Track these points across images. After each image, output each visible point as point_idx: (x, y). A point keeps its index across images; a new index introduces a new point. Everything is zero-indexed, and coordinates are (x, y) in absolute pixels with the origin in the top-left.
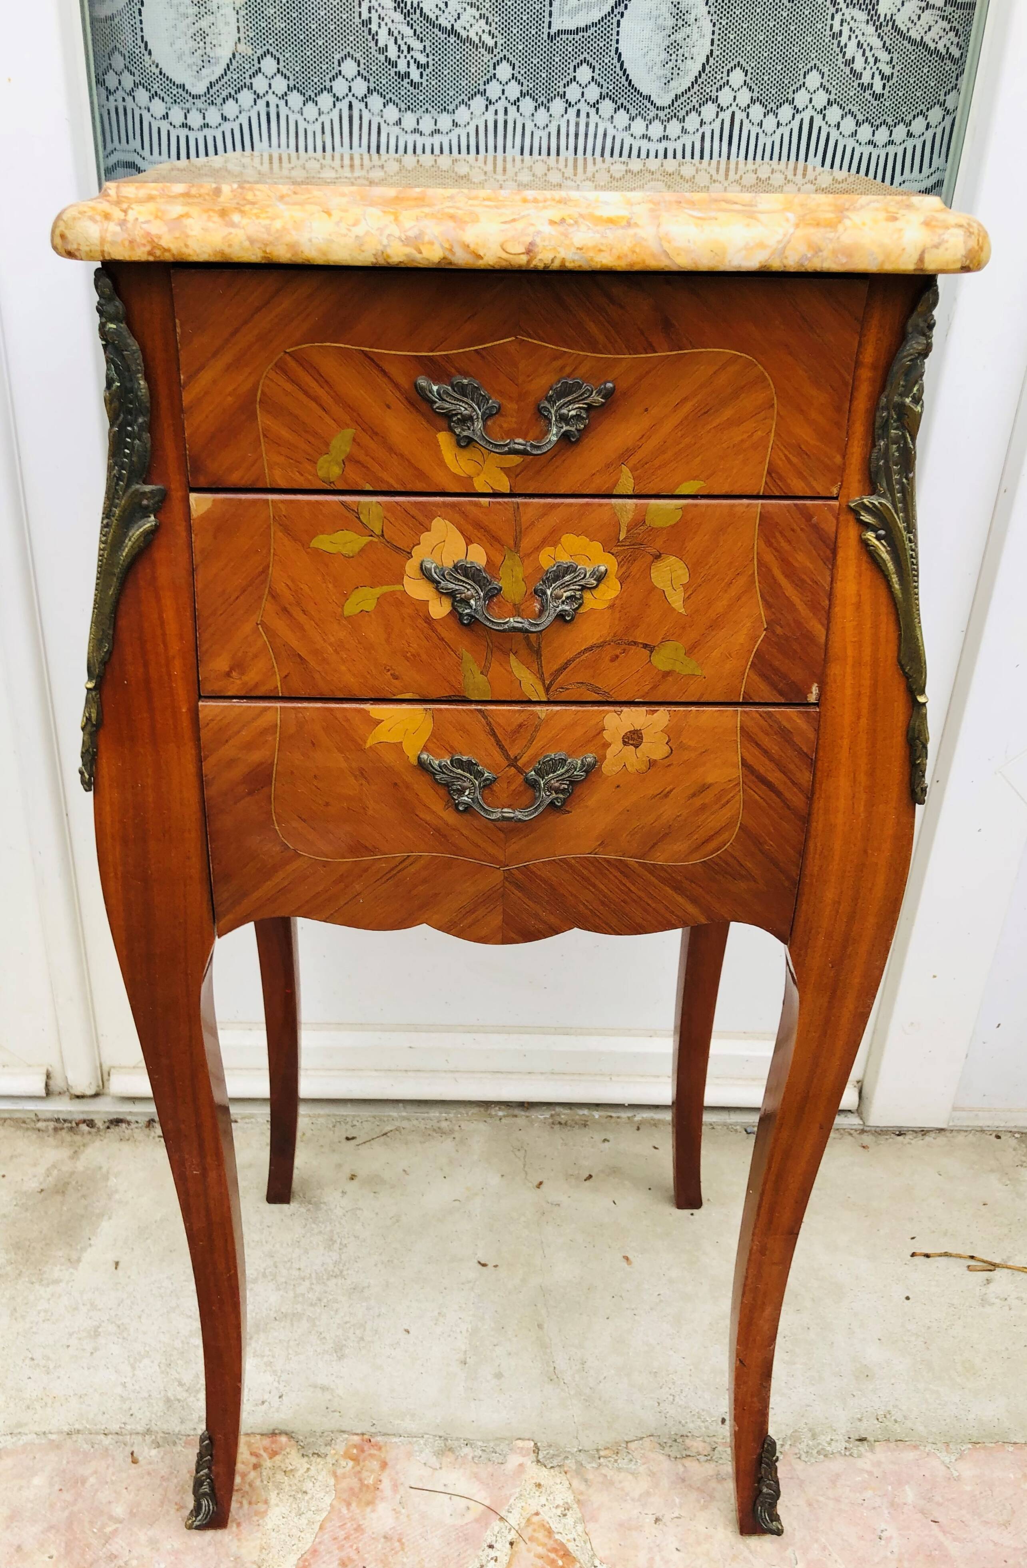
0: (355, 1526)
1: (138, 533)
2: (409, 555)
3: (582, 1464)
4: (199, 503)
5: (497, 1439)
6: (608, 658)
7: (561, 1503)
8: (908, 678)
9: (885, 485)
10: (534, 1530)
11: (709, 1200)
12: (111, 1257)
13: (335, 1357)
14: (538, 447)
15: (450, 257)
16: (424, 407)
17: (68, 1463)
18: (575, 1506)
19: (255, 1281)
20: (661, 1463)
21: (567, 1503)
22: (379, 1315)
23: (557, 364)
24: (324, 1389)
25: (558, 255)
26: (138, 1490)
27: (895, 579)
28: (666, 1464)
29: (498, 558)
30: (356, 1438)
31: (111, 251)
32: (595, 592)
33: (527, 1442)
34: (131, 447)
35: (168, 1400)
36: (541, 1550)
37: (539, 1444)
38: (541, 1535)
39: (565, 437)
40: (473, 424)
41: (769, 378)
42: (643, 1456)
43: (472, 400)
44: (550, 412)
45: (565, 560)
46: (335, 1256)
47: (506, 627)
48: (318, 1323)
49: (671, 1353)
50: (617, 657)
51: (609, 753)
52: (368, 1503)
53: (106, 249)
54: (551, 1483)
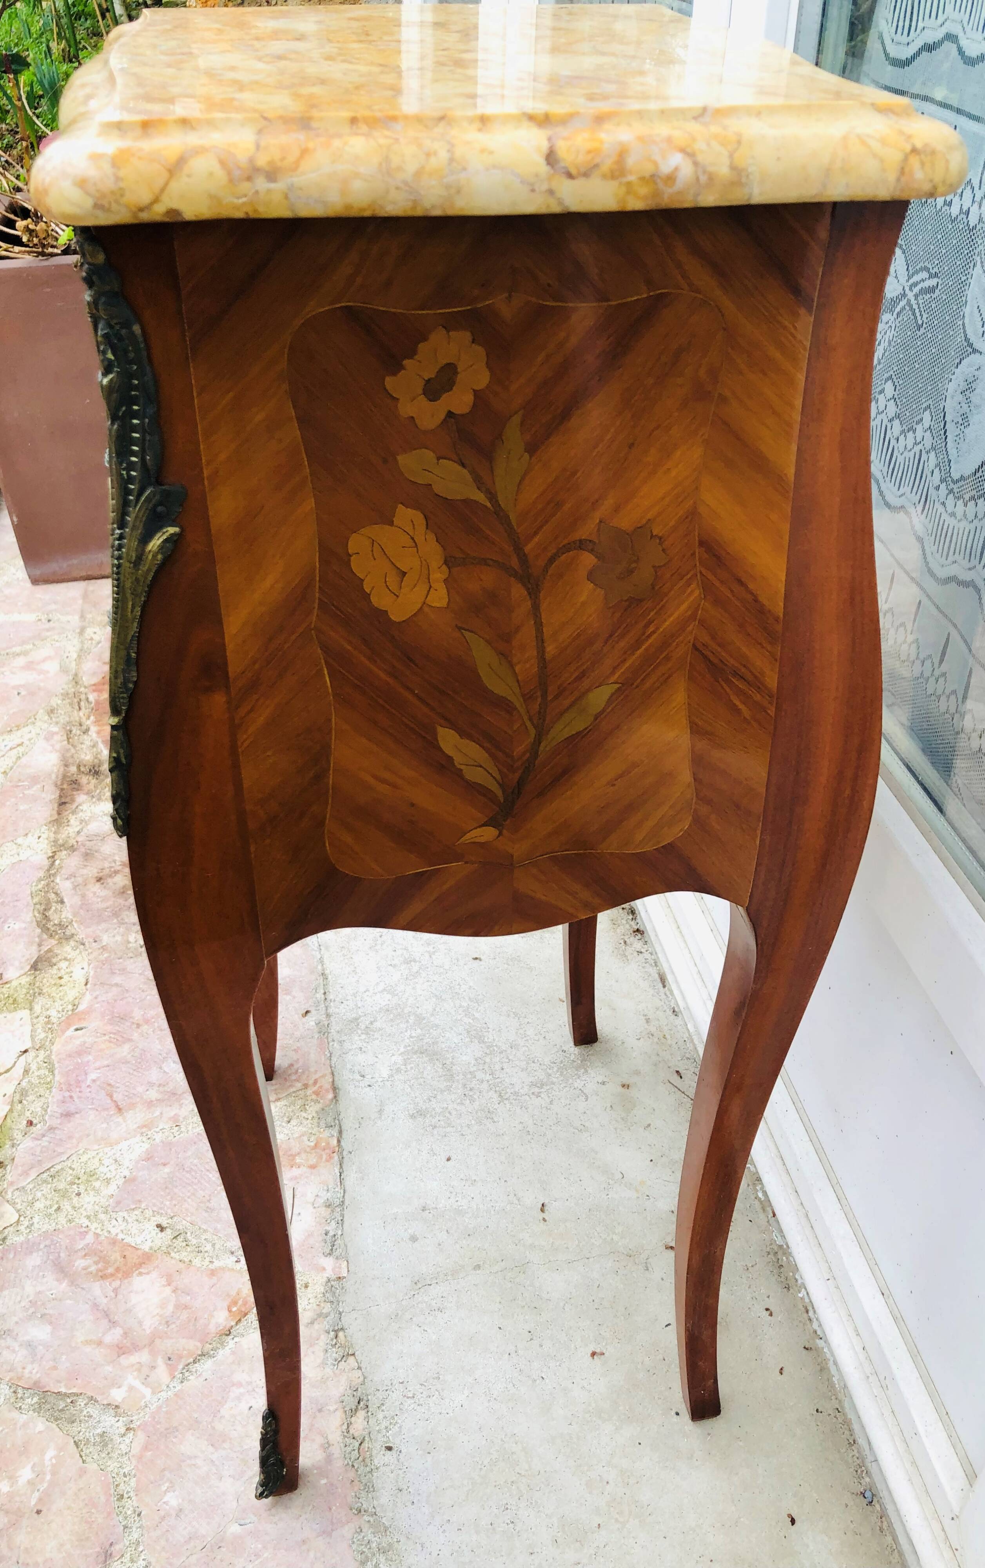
5: (345, 1245)
13: (411, 1113)
20: (336, 1389)
22: (462, 1135)
28: (335, 1393)
33: (346, 1270)
37: (344, 1279)
46: (523, 1092)
48: (445, 1093)
54: (310, 1296)
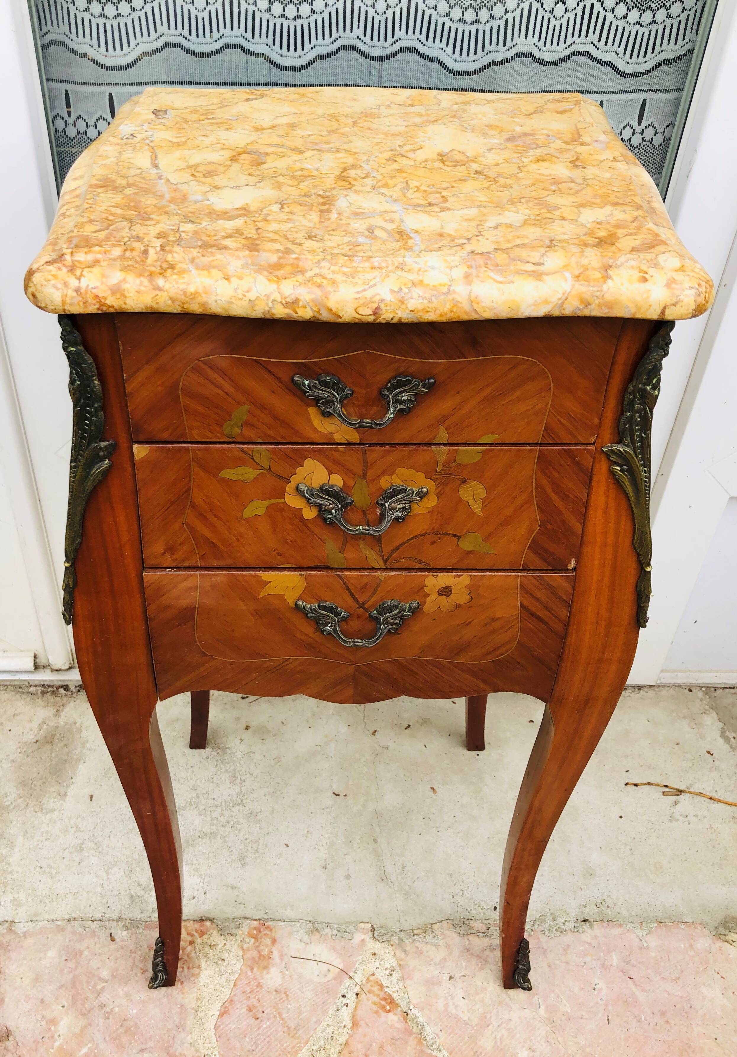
0: (256, 984)
1: (98, 471)
2: (289, 481)
3: (402, 940)
4: (140, 451)
5: (347, 922)
6: (428, 542)
7: (389, 966)
8: (638, 556)
9: (628, 438)
10: (372, 986)
11: (489, 743)
12: (87, 792)
13: (240, 865)
14: (380, 425)
15: (318, 316)
16: (298, 392)
17: (70, 941)
18: (398, 968)
19: (184, 808)
20: (454, 938)
21: (392, 966)
22: (268, 834)
23: (394, 366)
24: (233, 887)
25: (396, 315)
26: (116, 960)
28: (457, 939)
29: (351, 482)
30: (255, 923)
31: (70, 309)
32: (419, 504)
33: (367, 924)
34: (90, 420)
35: (132, 897)
36: (376, 999)
37: (374, 926)
38: (376, 989)
39: (400, 413)
40: (334, 405)
41: (548, 372)
42: (442, 934)
43: (333, 390)
44: (389, 397)
45: (398, 484)
46: (238, 789)
47: (357, 532)
48: (227, 840)
49: (462, 859)
50: (435, 542)
51: (428, 600)
52: (265, 968)
53: (66, 307)
54: (382, 952)
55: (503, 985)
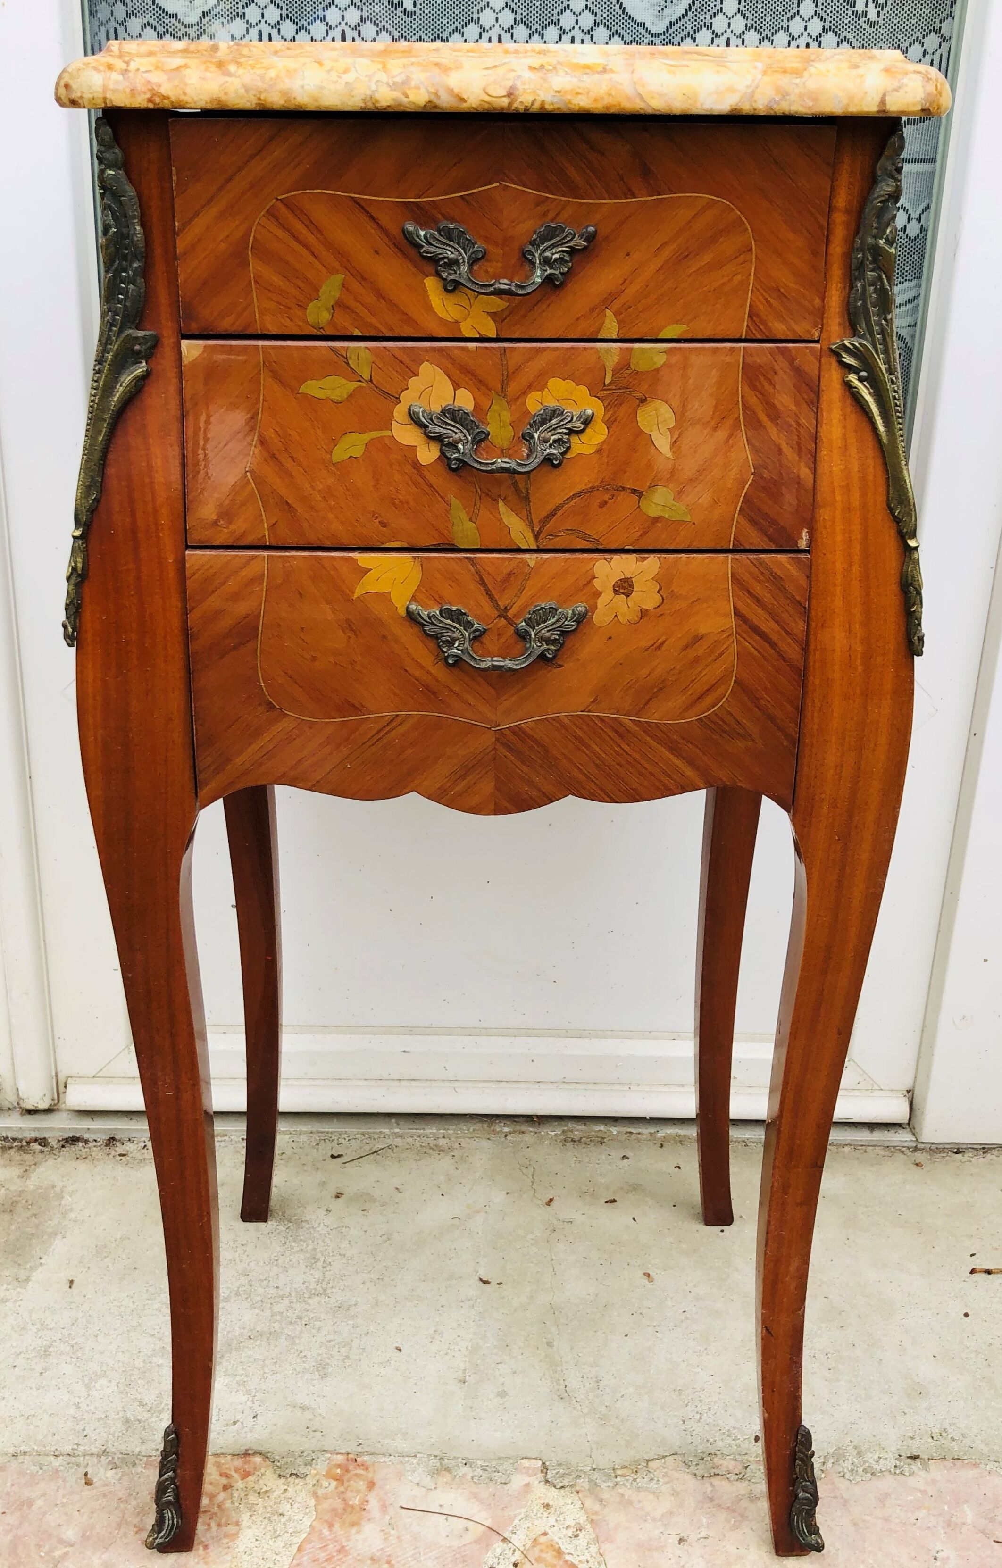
0: (338, 1548)
1: (129, 378)
2: (397, 400)
3: (596, 1484)
4: (191, 349)
5: (499, 1458)
6: (596, 504)
7: (572, 1523)
8: (898, 523)
9: (864, 325)
10: (542, 1551)
11: (741, 1217)
12: (63, 1276)
13: (317, 1376)
14: (523, 287)
15: (435, 100)
16: (412, 251)
17: (13, 1485)
18: (588, 1527)
20: (687, 1482)
21: (578, 1524)
23: (542, 208)
24: (304, 1408)
25: (537, 98)
26: (92, 1512)
27: (879, 421)
28: (691, 1483)
29: (485, 403)
30: (340, 1457)
31: (113, 98)
32: (583, 437)
33: (534, 1461)
34: (125, 292)
35: (127, 1421)
37: (547, 1463)
38: (549, 1556)
39: (549, 280)
40: (459, 268)
41: (745, 221)
42: (666, 1475)
43: (458, 244)
44: (535, 256)
45: (552, 404)
46: (318, 1275)
47: (494, 467)
48: (297, 1341)
49: (697, 1370)
50: (606, 503)
51: (600, 602)
52: (353, 1524)
53: (108, 96)
54: (562, 1503)
55: (773, 1551)
